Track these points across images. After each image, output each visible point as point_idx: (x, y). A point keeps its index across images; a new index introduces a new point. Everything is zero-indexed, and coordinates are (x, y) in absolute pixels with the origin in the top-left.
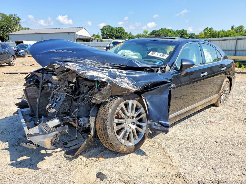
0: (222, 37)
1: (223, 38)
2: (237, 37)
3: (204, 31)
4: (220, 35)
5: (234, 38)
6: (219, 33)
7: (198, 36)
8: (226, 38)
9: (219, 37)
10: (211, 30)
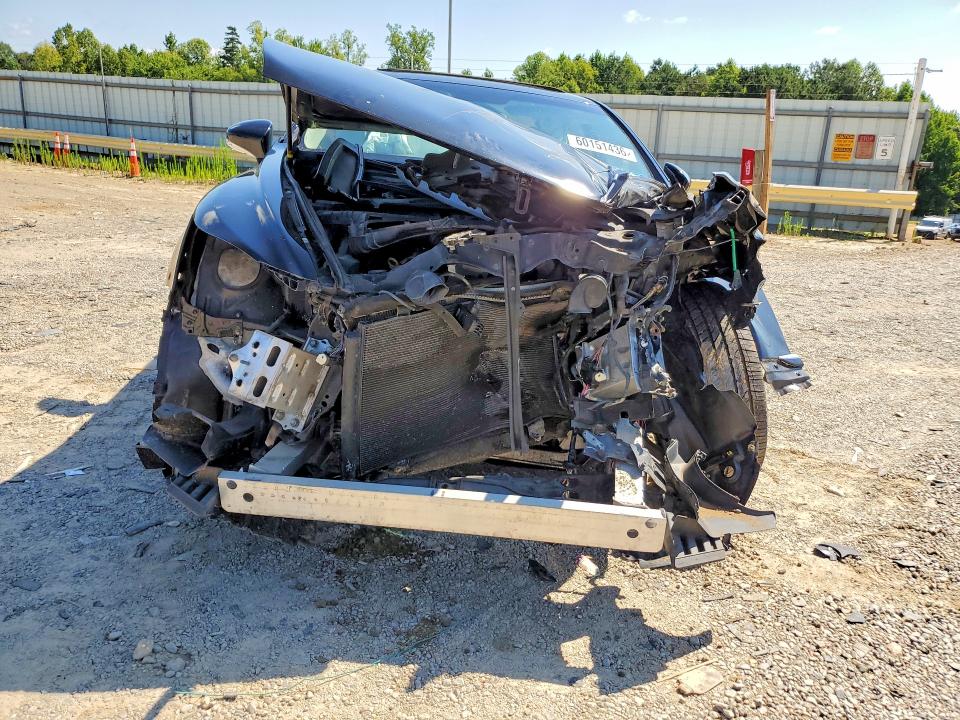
0: (136, 74)
1: (142, 81)
2: (197, 84)
3: (57, 40)
4: (130, 67)
5: (186, 83)
6: (120, 55)
7: (31, 58)
8: (152, 82)
9: (124, 73)
10: (84, 38)
